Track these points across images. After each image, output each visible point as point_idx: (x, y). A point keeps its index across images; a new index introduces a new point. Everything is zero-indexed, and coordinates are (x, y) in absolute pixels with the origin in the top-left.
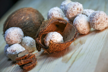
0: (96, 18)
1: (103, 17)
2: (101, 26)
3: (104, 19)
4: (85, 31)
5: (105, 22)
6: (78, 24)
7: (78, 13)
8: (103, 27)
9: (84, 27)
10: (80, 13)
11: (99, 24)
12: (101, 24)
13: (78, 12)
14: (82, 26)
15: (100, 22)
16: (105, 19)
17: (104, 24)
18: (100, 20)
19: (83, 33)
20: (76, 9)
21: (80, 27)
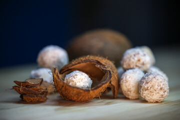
0: (147, 80)
1: (157, 84)
2: (149, 95)
3: (156, 87)
4: (129, 93)
5: (157, 91)
6: (124, 79)
7: (136, 66)
8: (151, 97)
9: (129, 87)
10: (139, 67)
11: (147, 91)
12: (149, 92)
13: (138, 64)
14: (127, 84)
15: (149, 88)
16: (159, 88)
17: (154, 94)
18: (151, 85)
19: (127, 96)
20: (136, 59)
21: (124, 84)
